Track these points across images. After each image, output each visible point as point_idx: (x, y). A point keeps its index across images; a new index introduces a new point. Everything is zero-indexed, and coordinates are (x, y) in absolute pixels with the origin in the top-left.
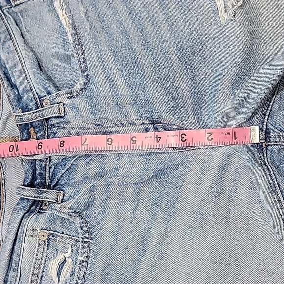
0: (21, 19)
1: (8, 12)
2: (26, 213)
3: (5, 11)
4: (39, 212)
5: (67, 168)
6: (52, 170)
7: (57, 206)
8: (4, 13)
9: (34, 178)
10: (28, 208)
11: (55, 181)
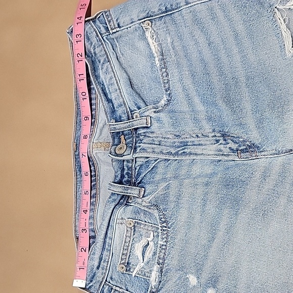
0: (117, 44)
1: (106, 38)
2: (116, 205)
3: (104, 38)
4: (126, 204)
5: (150, 169)
6: (137, 171)
7: (139, 200)
8: (103, 39)
9: (122, 176)
10: (117, 201)
11: (140, 179)
